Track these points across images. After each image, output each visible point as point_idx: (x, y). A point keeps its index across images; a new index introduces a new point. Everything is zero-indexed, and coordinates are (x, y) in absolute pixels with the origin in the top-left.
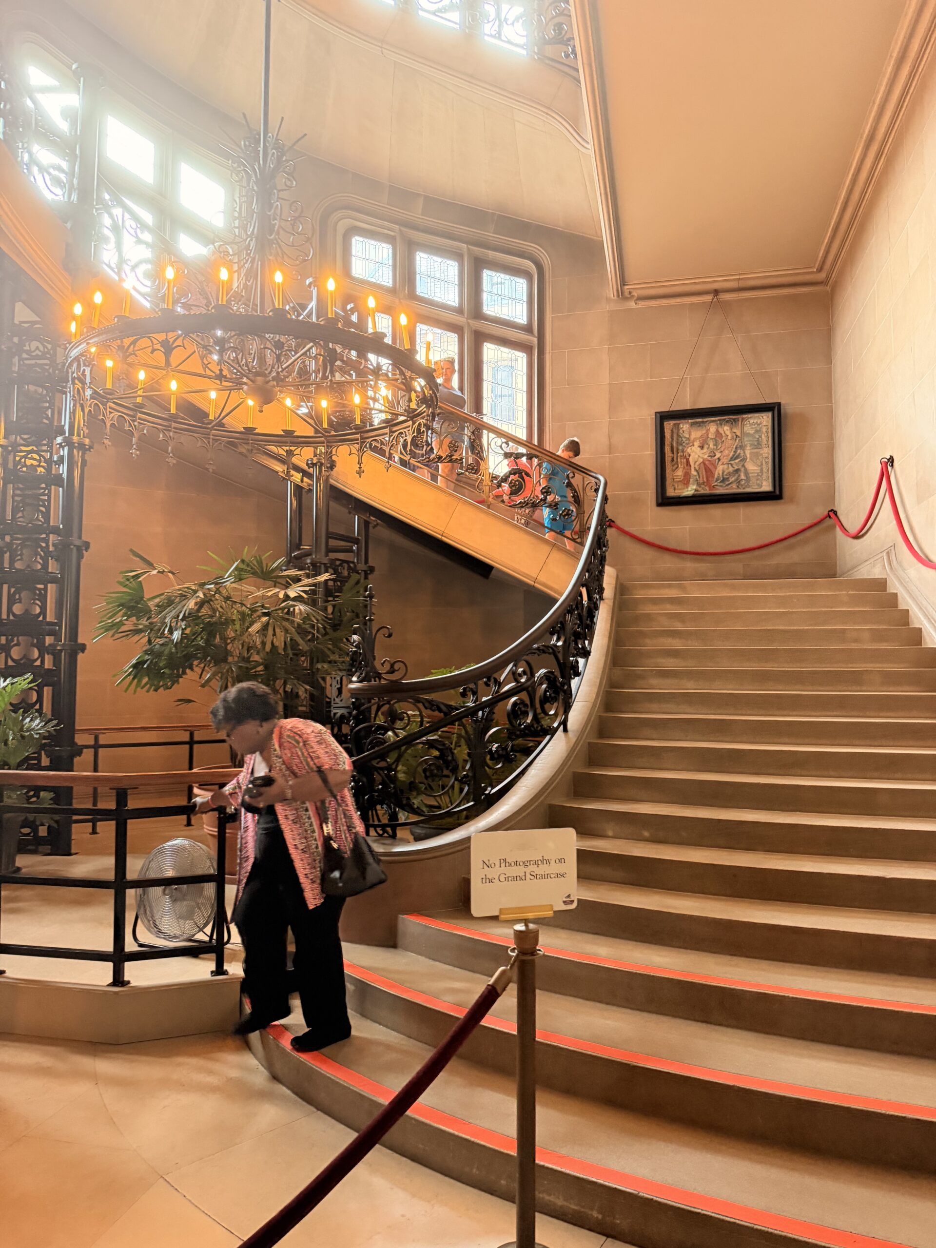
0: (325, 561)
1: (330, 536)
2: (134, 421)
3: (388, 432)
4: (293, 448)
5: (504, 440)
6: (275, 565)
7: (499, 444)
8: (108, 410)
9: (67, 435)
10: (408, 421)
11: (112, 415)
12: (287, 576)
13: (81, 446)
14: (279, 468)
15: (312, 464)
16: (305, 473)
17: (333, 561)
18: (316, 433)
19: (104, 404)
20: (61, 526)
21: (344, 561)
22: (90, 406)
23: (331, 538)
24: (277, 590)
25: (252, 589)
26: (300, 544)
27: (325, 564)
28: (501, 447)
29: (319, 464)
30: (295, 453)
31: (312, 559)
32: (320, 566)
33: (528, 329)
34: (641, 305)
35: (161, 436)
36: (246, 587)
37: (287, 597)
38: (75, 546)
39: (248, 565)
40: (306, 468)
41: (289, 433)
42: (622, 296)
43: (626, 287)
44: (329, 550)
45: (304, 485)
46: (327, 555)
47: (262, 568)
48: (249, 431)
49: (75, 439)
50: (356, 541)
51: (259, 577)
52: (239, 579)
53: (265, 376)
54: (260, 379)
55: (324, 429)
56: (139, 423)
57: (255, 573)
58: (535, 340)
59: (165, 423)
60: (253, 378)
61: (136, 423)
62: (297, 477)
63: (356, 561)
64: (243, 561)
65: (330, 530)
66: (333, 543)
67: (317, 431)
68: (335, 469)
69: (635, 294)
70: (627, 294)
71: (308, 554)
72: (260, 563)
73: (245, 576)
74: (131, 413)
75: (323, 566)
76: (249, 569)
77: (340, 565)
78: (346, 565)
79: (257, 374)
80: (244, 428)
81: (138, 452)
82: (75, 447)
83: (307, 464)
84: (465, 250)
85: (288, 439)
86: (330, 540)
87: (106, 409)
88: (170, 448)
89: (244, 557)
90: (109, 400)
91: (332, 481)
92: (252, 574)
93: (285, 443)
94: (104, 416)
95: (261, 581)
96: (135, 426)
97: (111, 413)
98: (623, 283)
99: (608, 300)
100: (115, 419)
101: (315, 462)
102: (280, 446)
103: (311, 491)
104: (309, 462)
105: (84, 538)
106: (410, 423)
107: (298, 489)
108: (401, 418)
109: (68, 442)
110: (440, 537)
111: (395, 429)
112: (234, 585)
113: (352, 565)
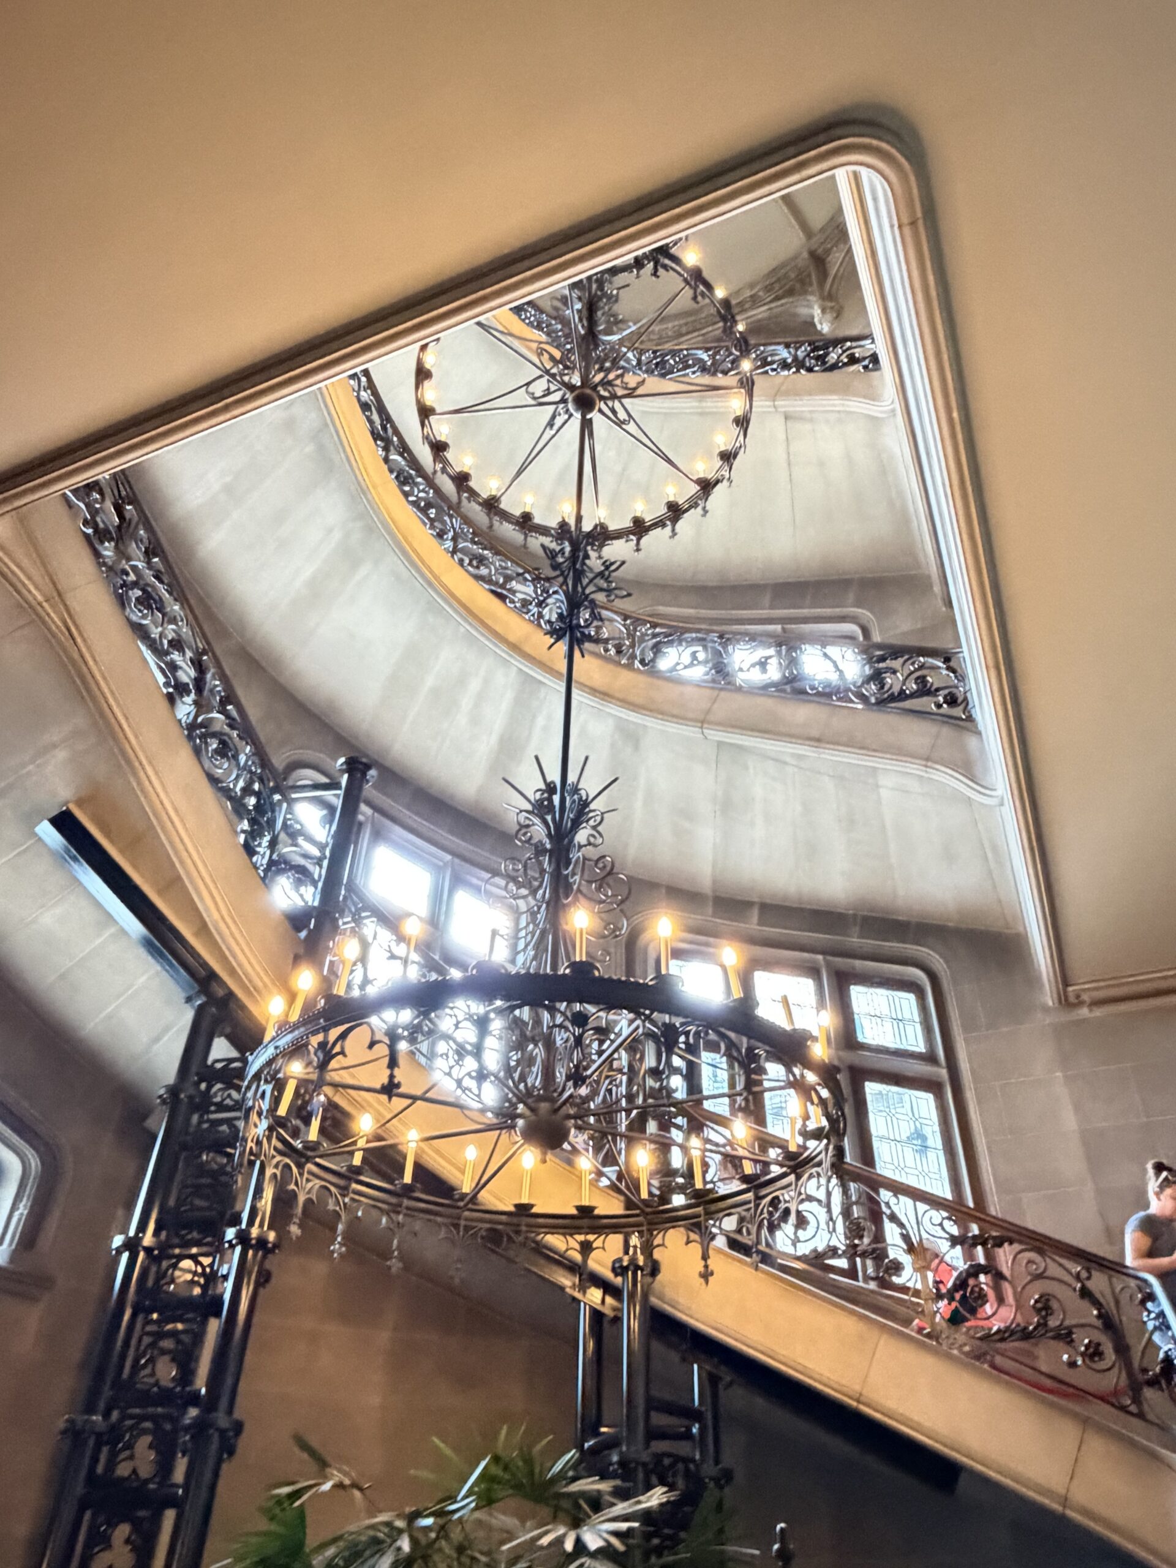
0: (645, 1457)
1: (653, 1405)
2: (344, 1196)
3: (752, 1198)
4: (591, 1237)
5: (945, 1214)
6: (558, 1467)
7: (937, 1221)
8: (306, 1175)
9: (244, 1226)
10: (789, 1174)
11: (310, 1185)
12: (582, 1494)
13: (262, 1242)
14: (566, 1281)
15: (621, 1267)
16: (608, 1288)
17: (659, 1457)
18: (627, 1208)
19: (300, 1166)
20: (203, 1391)
21: (677, 1459)
22: (276, 1166)
23: (657, 1409)
24: (561, 1530)
25: (510, 1522)
26: (599, 1423)
27: (644, 1465)
28: (941, 1225)
29: (632, 1268)
30: (595, 1245)
31: (621, 1454)
32: (635, 1469)
33: (930, 1058)
34: (1098, 1012)
35: (384, 1220)
36: (501, 1519)
37: (580, 1547)
38: (217, 1429)
39: (506, 1468)
40: (609, 1275)
41: (585, 1211)
42: (1066, 1002)
43: (1070, 989)
44: (654, 1434)
45: (607, 1311)
46: (647, 1445)
47: (531, 1473)
48: (523, 1209)
49: (255, 1232)
50: (695, 1415)
51: (526, 1496)
52: (486, 1499)
53: (553, 1100)
54: (544, 1106)
55: (644, 1201)
56: (353, 1200)
57: (518, 1487)
58: (944, 1073)
59: (394, 1200)
60: (533, 1105)
61: (347, 1200)
62: (595, 1295)
63: (697, 1457)
64: (496, 1459)
65: (655, 1393)
66: (660, 1420)
67: (629, 1204)
68: (659, 1277)
69: (1085, 997)
70: (1072, 999)
71: (612, 1443)
72: (529, 1461)
73: (501, 1494)
74: (342, 1182)
75: (640, 1469)
76: (507, 1477)
77: (673, 1465)
78: (680, 1466)
79: (540, 1098)
80: (516, 1206)
81: (344, 1249)
82: (252, 1247)
83: (614, 1270)
84: (822, 963)
85: (585, 1222)
86: (653, 1414)
87: (301, 1174)
88: (395, 1242)
89: (500, 1451)
90: (308, 1159)
91: (654, 1300)
92: (512, 1487)
93: (578, 1230)
94: (296, 1184)
95: (528, 1505)
96: (345, 1204)
97: (308, 1180)
98: (1066, 983)
99: (1046, 1009)
100: (315, 1191)
101: (625, 1264)
102: (571, 1235)
103: (617, 1320)
104: (617, 1265)
105: (237, 1415)
106: (792, 1177)
107: (597, 1316)
108: (776, 1170)
109: (243, 1238)
110: (854, 1404)
111: (763, 1192)
112: (478, 1515)
113: (692, 1466)
